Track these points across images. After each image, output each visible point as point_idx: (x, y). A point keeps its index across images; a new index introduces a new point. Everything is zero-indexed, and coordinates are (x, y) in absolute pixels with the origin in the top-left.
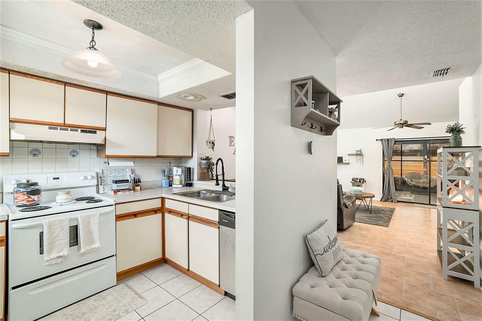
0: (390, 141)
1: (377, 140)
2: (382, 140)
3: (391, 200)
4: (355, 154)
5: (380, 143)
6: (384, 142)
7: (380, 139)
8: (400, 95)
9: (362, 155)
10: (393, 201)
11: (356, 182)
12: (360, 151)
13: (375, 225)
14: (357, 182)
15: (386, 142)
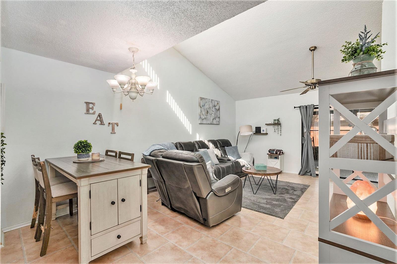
0: (309, 108)
1: (295, 107)
2: (300, 107)
3: (309, 174)
4: (273, 123)
5: (298, 111)
6: (303, 109)
7: (298, 106)
8: (311, 49)
9: (280, 124)
10: (312, 175)
11: (272, 153)
12: (278, 120)
13: (268, 214)
14: (274, 154)
15: (304, 109)
